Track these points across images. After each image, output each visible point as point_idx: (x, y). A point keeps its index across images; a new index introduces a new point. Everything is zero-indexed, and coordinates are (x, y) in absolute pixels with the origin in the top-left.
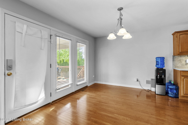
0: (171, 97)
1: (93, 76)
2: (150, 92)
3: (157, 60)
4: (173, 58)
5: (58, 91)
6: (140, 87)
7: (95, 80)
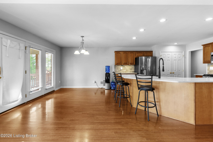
0: (112, 89)
1: (60, 82)
2: (103, 89)
3: (106, 68)
4: (115, 67)
5: (31, 93)
6: (97, 87)
7: (61, 86)
